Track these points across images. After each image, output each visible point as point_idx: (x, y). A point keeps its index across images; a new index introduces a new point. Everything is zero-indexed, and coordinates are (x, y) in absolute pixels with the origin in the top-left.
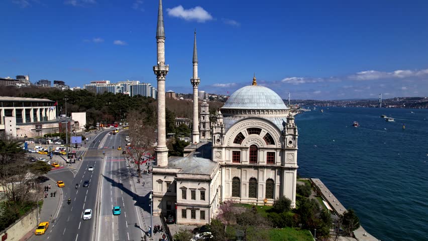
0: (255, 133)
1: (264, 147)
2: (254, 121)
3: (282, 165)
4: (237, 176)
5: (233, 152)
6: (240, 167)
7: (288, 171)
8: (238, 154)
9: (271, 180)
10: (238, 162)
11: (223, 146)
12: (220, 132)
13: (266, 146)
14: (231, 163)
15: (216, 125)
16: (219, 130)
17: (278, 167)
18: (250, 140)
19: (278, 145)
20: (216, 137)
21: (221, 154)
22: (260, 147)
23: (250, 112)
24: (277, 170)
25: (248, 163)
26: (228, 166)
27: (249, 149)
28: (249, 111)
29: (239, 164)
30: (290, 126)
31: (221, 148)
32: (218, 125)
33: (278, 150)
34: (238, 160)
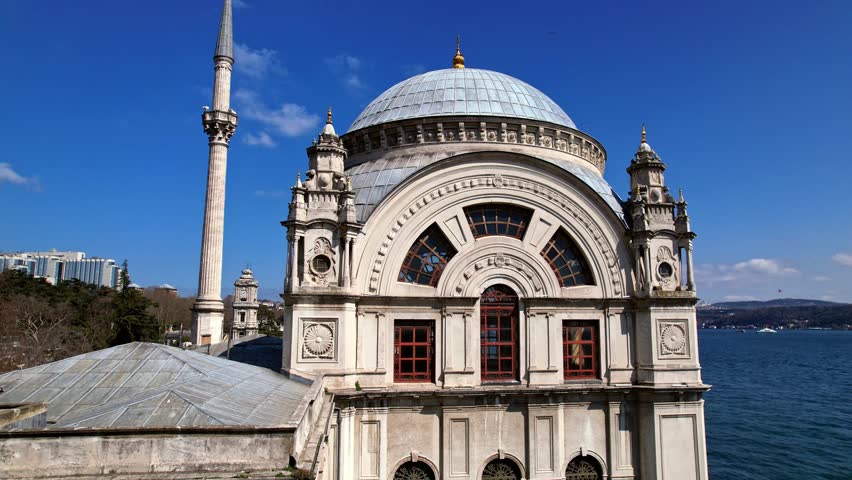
0: (502, 231)
1: (550, 295)
2: (499, 170)
3: (635, 381)
4: (419, 453)
5: (398, 322)
6: (434, 404)
7: (670, 409)
8: (421, 337)
9: (591, 461)
10: (421, 378)
11: (348, 290)
12: (335, 218)
13: (555, 291)
14: (387, 382)
15: (312, 185)
16: (328, 209)
17: (618, 394)
18: (483, 263)
19: (610, 282)
20: (309, 245)
21: (335, 334)
22: (531, 294)
23: (478, 130)
24: (615, 410)
25: (473, 382)
26: (370, 404)
27: (477, 307)
28: (474, 124)
29: (427, 386)
30: (654, 196)
31: (339, 300)
32: (322, 183)
33: (612, 310)
34: (421, 366)
